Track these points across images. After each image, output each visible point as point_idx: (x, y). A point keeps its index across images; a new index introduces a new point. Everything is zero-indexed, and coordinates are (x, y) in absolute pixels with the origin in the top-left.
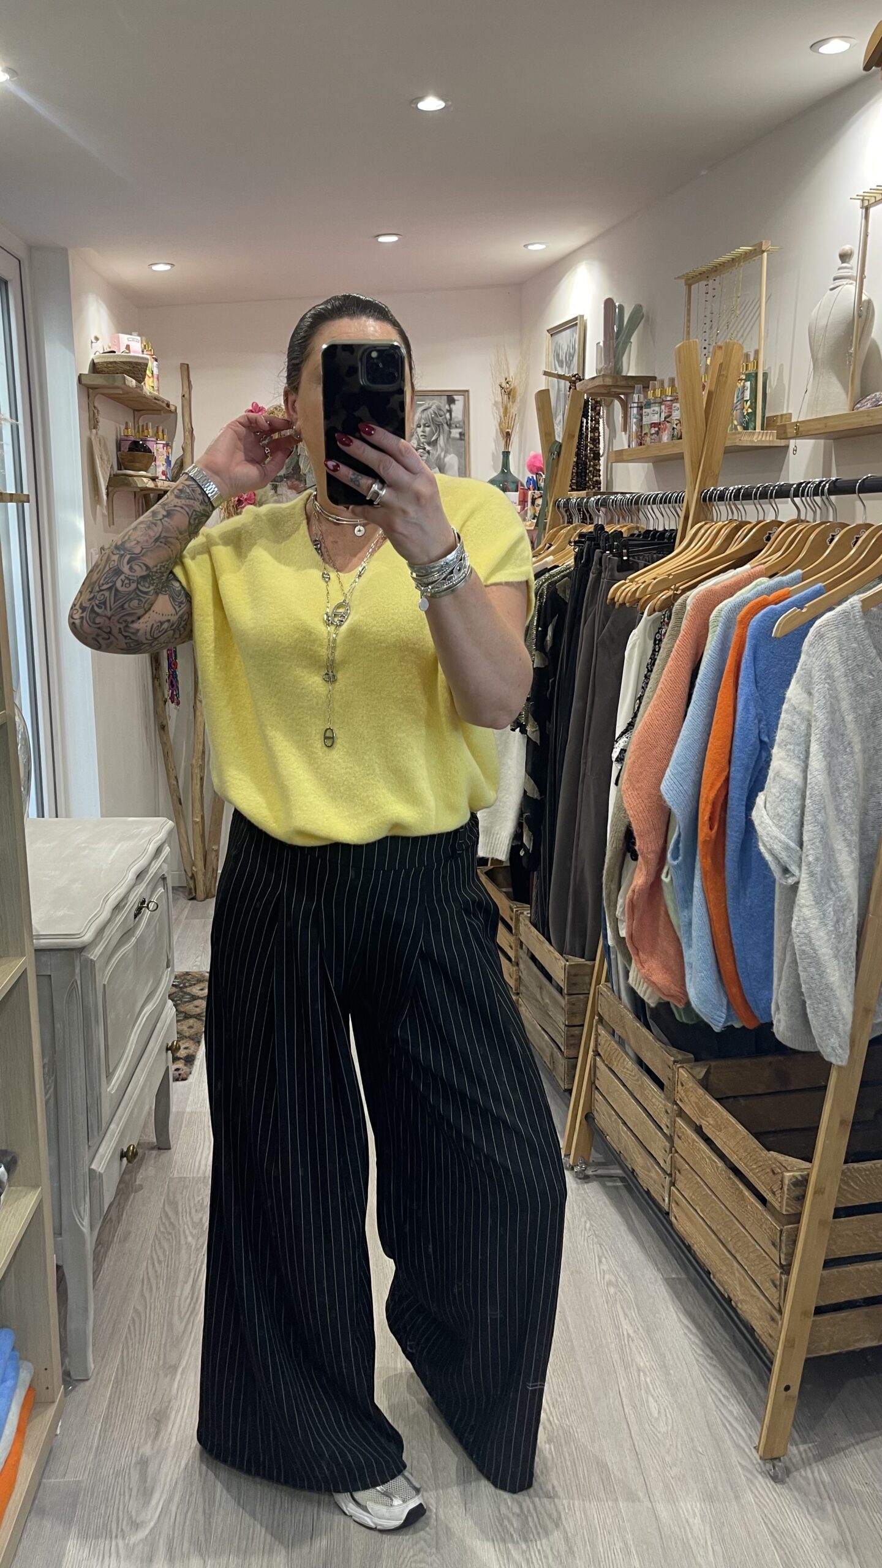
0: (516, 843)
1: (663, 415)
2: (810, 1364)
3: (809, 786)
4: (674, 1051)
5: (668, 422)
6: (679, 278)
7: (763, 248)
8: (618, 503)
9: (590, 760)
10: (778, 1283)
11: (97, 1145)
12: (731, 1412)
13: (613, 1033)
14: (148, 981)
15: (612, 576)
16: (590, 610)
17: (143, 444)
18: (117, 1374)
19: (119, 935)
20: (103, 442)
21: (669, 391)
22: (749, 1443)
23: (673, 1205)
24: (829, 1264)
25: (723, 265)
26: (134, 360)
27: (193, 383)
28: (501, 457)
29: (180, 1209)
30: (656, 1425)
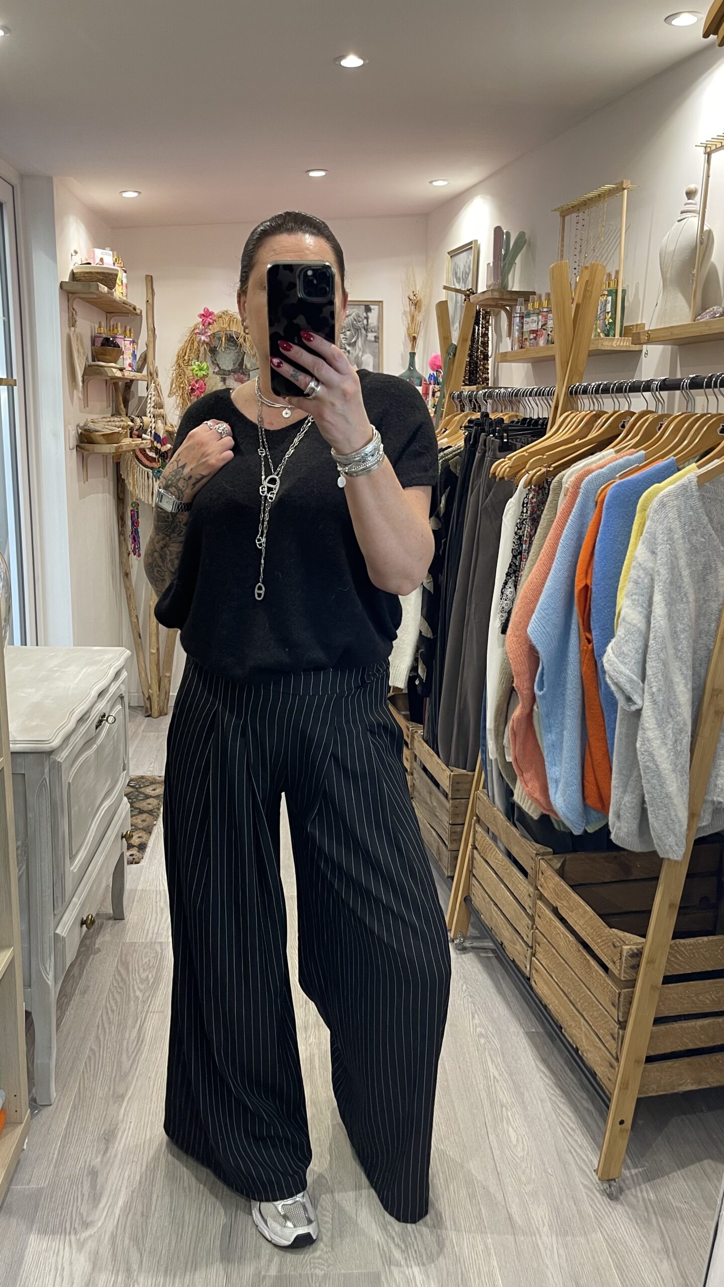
0: (413, 674)
1: (540, 324)
2: (641, 1102)
3: (652, 630)
4: (538, 846)
5: (544, 329)
6: (555, 210)
7: (624, 186)
8: (501, 395)
9: (473, 606)
10: (616, 1037)
11: (61, 914)
12: (576, 1141)
13: (488, 831)
14: (107, 780)
15: (494, 455)
16: (476, 482)
17: (113, 341)
18: (74, 1102)
19: (83, 742)
20: (80, 338)
21: (545, 304)
22: (590, 1166)
23: (534, 972)
24: (658, 1021)
25: (591, 200)
26: (107, 271)
27: (155, 291)
28: (409, 356)
29: (130, 968)
30: (514, 1151)
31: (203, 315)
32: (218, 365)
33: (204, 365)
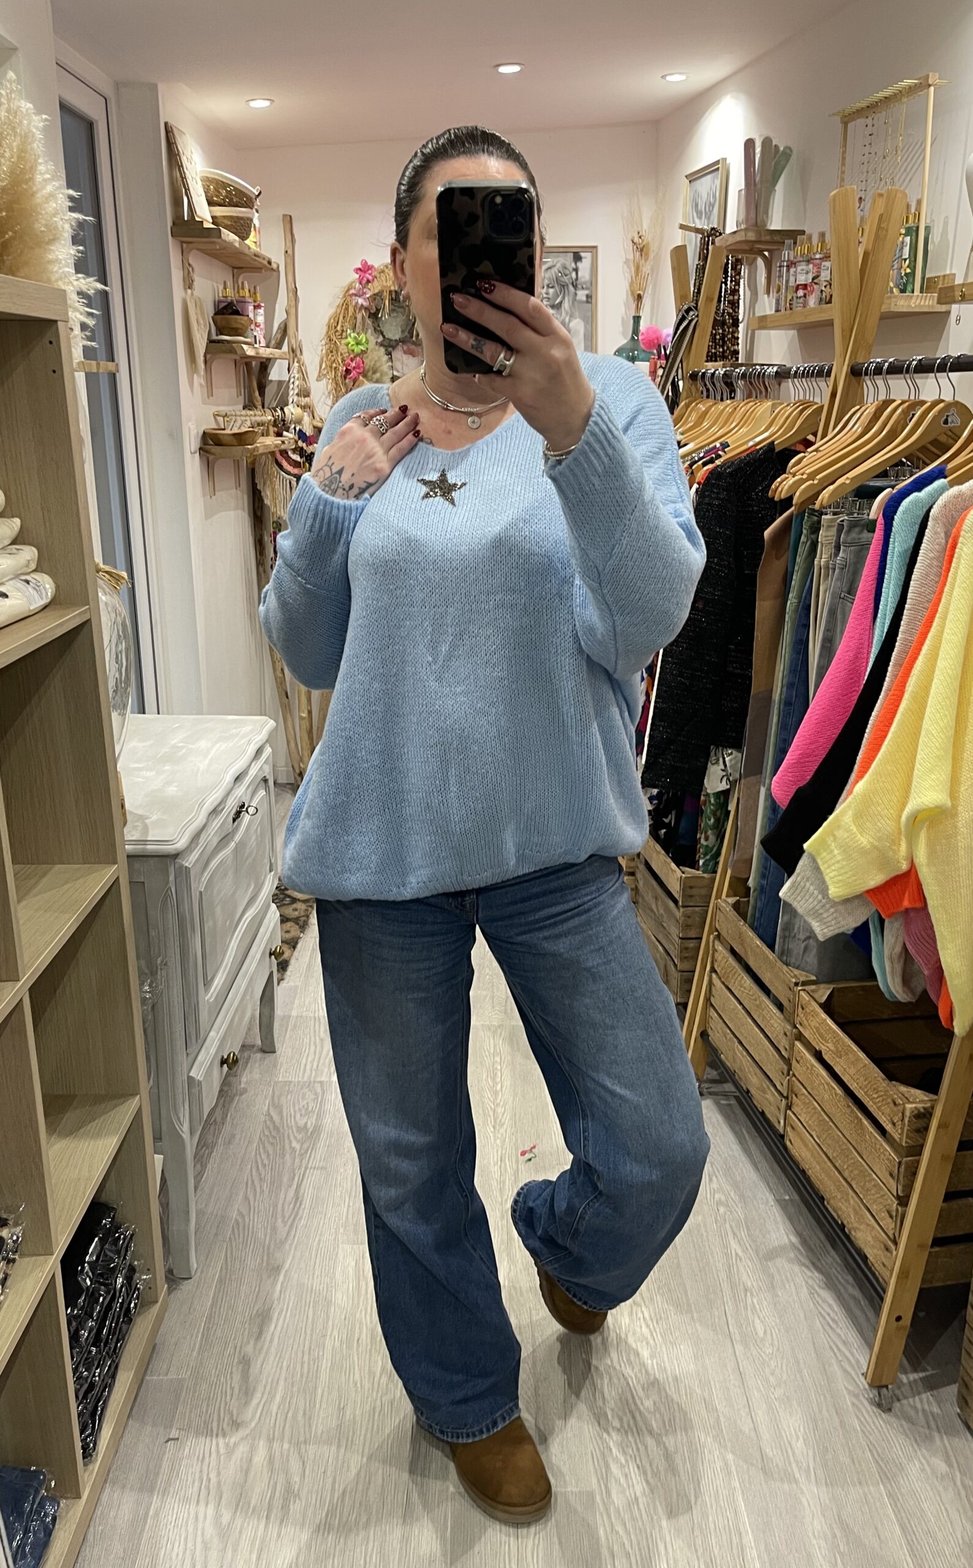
2: (925, 1296)
4: (796, 970)
5: (816, 283)
6: (833, 115)
7: (930, 82)
11: (195, 1053)
12: (839, 1336)
13: (731, 949)
14: (249, 885)
18: (220, 1276)
19: (216, 840)
20: (199, 304)
21: (818, 247)
22: (857, 1367)
23: (789, 1129)
24: (949, 1196)
25: (884, 100)
27: (296, 237)
28: (632, 321)
29: (285, 1114)
30: (761, 1346)
31: (360, 269)
32: (382, 333)
33: (363, 338)
